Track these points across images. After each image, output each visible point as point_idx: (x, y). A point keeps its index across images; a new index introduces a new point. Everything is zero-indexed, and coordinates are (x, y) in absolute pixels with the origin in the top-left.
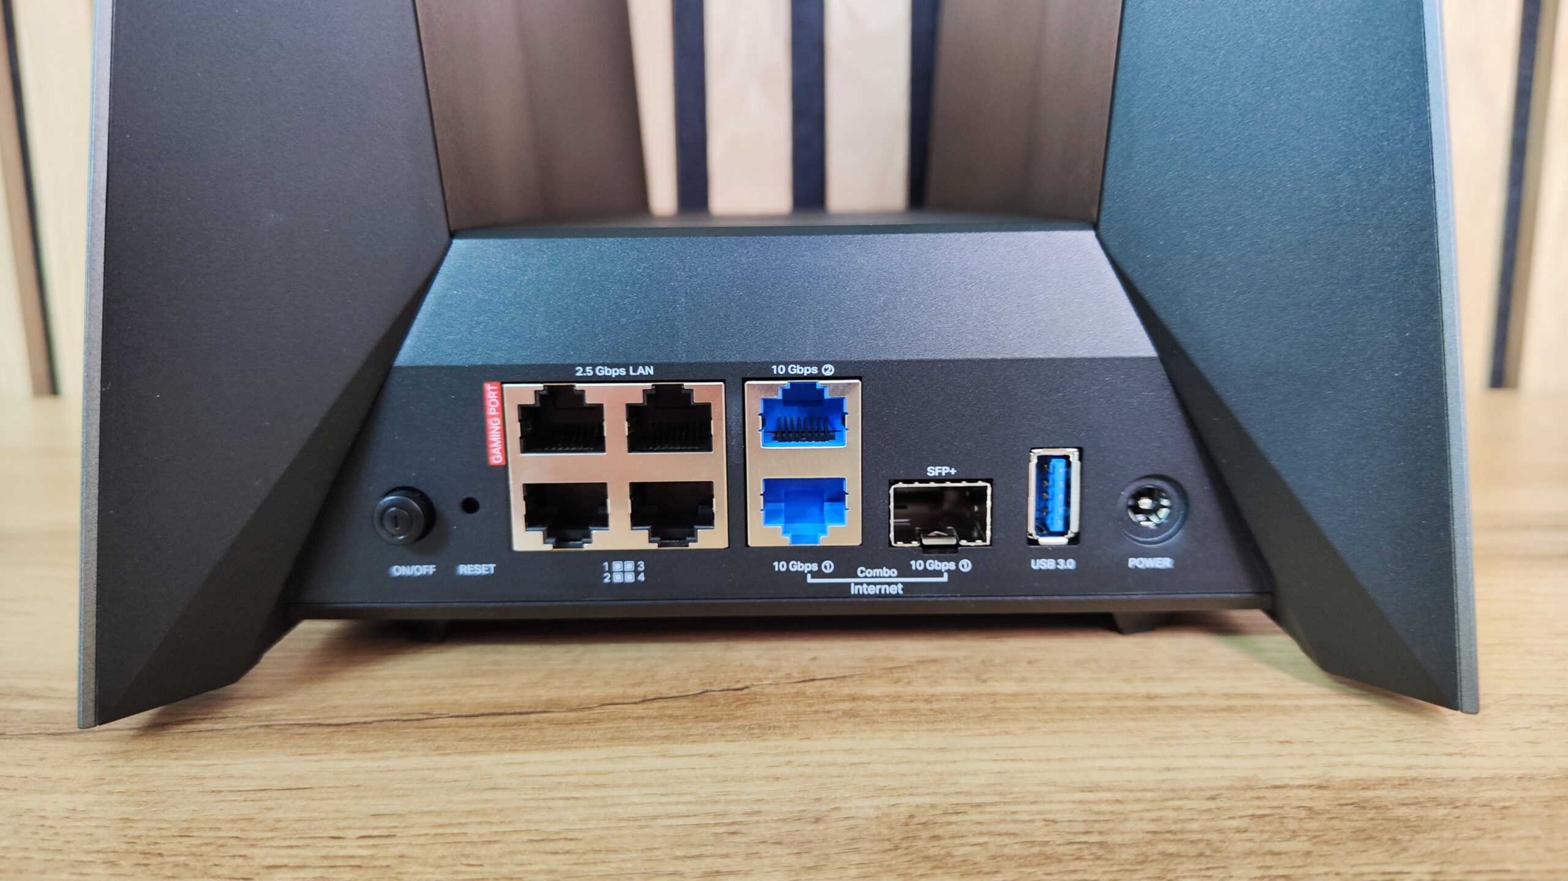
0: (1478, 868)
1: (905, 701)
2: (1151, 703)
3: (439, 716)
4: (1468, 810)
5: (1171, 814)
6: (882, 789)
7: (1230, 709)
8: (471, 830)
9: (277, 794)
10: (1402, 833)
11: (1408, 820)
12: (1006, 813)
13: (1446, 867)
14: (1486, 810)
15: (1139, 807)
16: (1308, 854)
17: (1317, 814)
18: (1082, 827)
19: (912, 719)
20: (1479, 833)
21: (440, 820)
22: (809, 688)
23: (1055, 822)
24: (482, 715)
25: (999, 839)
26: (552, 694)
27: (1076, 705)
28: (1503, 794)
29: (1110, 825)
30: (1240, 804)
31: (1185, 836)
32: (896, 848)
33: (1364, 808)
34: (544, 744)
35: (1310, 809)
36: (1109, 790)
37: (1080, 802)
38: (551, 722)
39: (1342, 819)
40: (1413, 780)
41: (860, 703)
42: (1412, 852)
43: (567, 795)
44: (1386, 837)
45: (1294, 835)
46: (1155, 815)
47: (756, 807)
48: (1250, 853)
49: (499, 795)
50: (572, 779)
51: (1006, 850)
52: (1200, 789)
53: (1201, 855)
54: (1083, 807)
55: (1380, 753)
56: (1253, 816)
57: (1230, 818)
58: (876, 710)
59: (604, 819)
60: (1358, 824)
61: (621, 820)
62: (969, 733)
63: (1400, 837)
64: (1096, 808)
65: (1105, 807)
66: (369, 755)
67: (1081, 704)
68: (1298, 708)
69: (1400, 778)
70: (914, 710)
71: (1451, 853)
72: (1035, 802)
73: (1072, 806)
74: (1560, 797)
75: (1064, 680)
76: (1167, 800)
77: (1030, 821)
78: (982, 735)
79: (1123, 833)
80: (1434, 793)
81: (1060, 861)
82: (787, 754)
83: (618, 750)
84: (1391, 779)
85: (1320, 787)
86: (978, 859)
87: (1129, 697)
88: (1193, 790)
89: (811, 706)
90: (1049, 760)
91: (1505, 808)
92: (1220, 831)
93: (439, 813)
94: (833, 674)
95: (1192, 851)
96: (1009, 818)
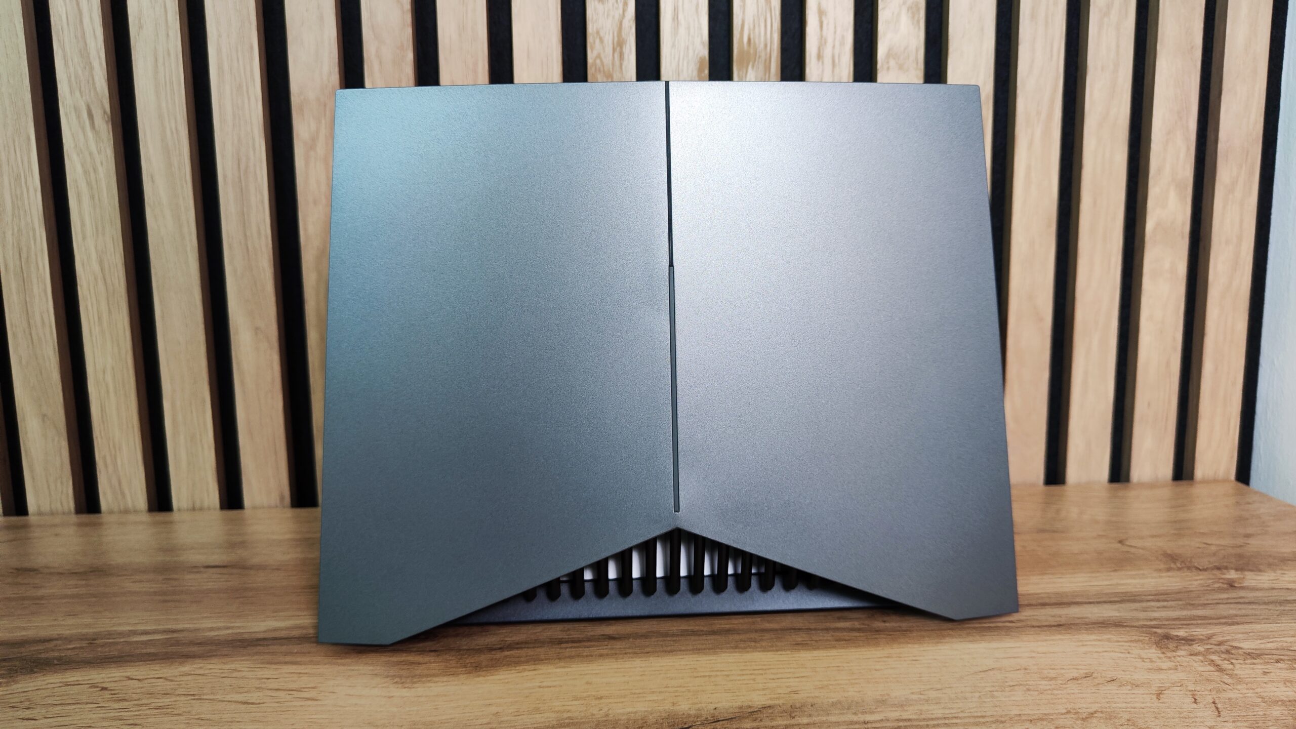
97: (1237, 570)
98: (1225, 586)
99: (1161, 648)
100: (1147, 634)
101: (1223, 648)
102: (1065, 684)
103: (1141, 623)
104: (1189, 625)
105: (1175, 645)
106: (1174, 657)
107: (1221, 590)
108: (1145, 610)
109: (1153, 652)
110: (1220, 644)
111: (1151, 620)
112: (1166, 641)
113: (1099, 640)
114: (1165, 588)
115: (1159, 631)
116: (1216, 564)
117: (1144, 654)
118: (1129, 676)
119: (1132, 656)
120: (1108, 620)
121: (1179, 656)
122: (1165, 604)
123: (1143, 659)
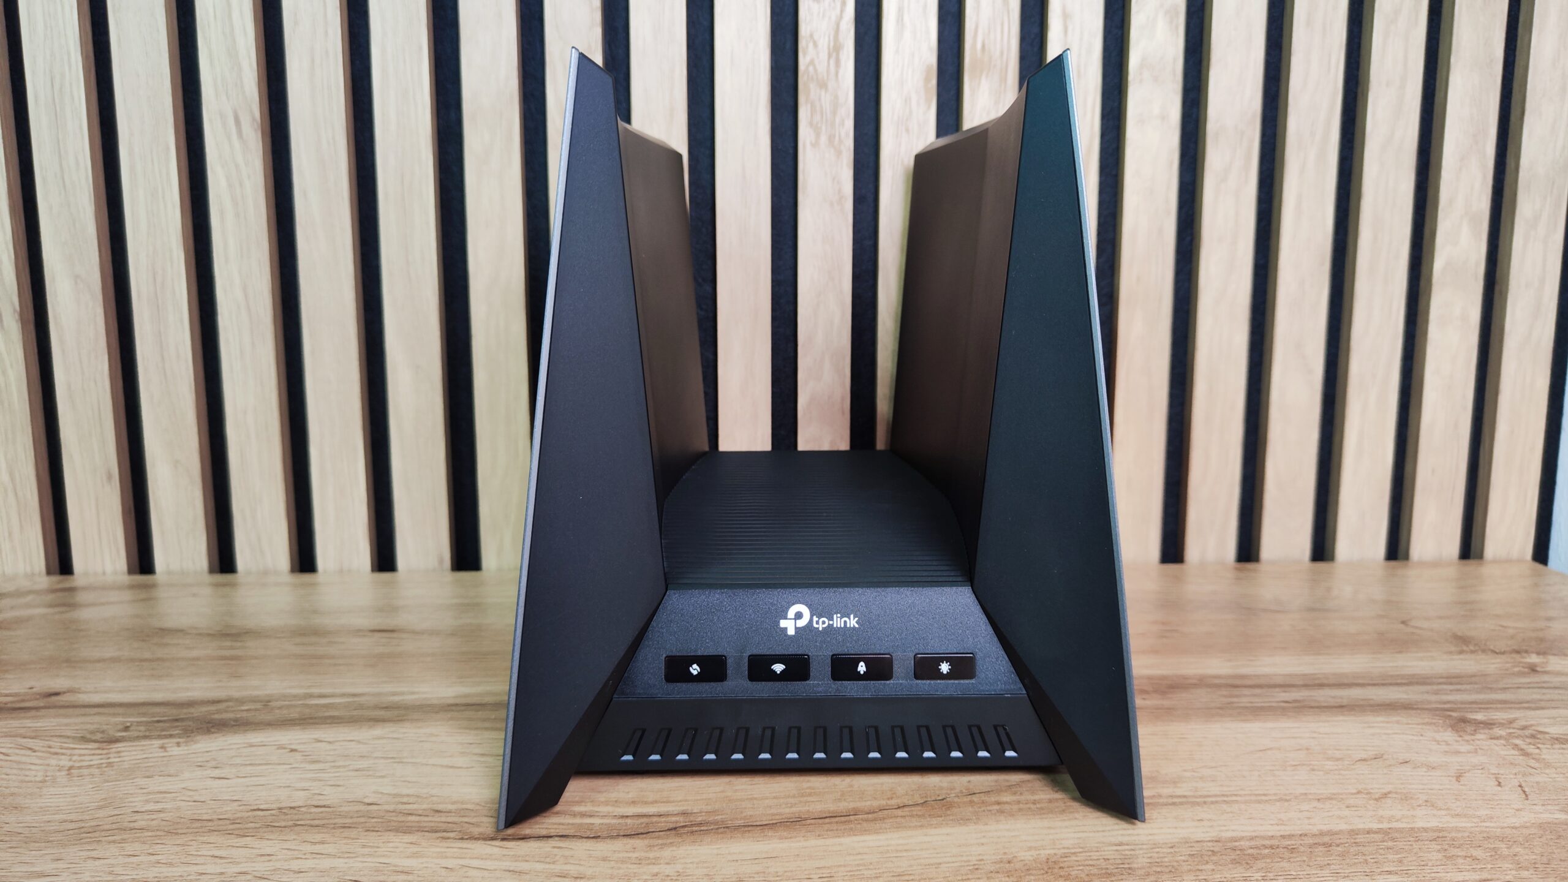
0: (1280, 874)
1: (1022, 804)
4: (1278, 850)
5: (1155, 855)
6: (1030, 847)
7: (1174, 804)
9: (765, 860)
10: (1251, 860)
11: (1253, 855)
12: (1086, 856)
13: (1268, 874)
14: (1286, 849)
15: (1141, 852)
16: (1213, 870)
17: (1216, 853)
19: (1030, 813)
20: (1280, 860)
21: (848, 869)
22: (975, 798)
23: (1108, 859)
25: (1087, 868)
28: (1293, 842)
29: (1131, 860)
30: (1184, 849)
31: (1162, 864)
32: (1047, 873)
33: (1235, 850)
34: (866, 831)
35: (1213, 851)
36: (1127, 845)
37: (1117, 850)
38: (861, 820)
39: (1226, 855)
40: (1256, 837)
41: (1002, 805)
42: (1254, 868)
43: (894, 855)
44: (1244, 862)
45: (1207, 863)
46: (1149, 855)
47: (981, 857)
48: (1190, 871)
49: (864, 856)
50: (892, 848)
53: (1170, 871)
55: (1242, 825)
56: (1190, 855)
57: (1180, 856)
58: (1012, 809)
59: (918, 865)
60: (1233, 857)
61: (925, 865)
62: (1059, 819)
64: (1123, 853)
65: (1127, 852)
66: (790, 840)
68: (1205, 803)
69: (1250, 836)
70: (1029, 808)
72: (1098, 851)
74: (1316, 844)
76: (1153, 848)
77: (1098, 859)
79: (1138, 863)
80: (1264, 842)
81: (1114, 876)
82: (981, 832)
83: (903, 833)
84: (1246, 837)
85: (1216, 841)
86: (1082, 876)
88: (1163, 844)
89: (980, 808)
90: (1098, 831)
91: (1293, 848)
92: (1177, 862)
93: (845, 866)
94: (982, 790)
95: (1167, 870)
96: (1089, 858)
97: (1538, 654)
98: (1526, 670)
99: (1457, 731)
100: (1440, 716)
101: (1527, 732)
102: (1353, 764)
103: (1434, 706)
104: (1487, 708)
105: (1473, 729)
106: (1473, 740)
107: (1521, 674)
108: (1436, 693)
109: (1449, 735)
110: (1524, 728)
111: (1445, 703)
112: (1462, 724)
113: (1388, 722)
114: (1458, 671)
115: (1454, 714)
116: (1515, 647)
117: (1438, 736)
118: (1424, 759)
119: (1426, 738)
120: (1396, 703)
121: (1479, 740)
122: (1459, 687)
123: (1438, 743)
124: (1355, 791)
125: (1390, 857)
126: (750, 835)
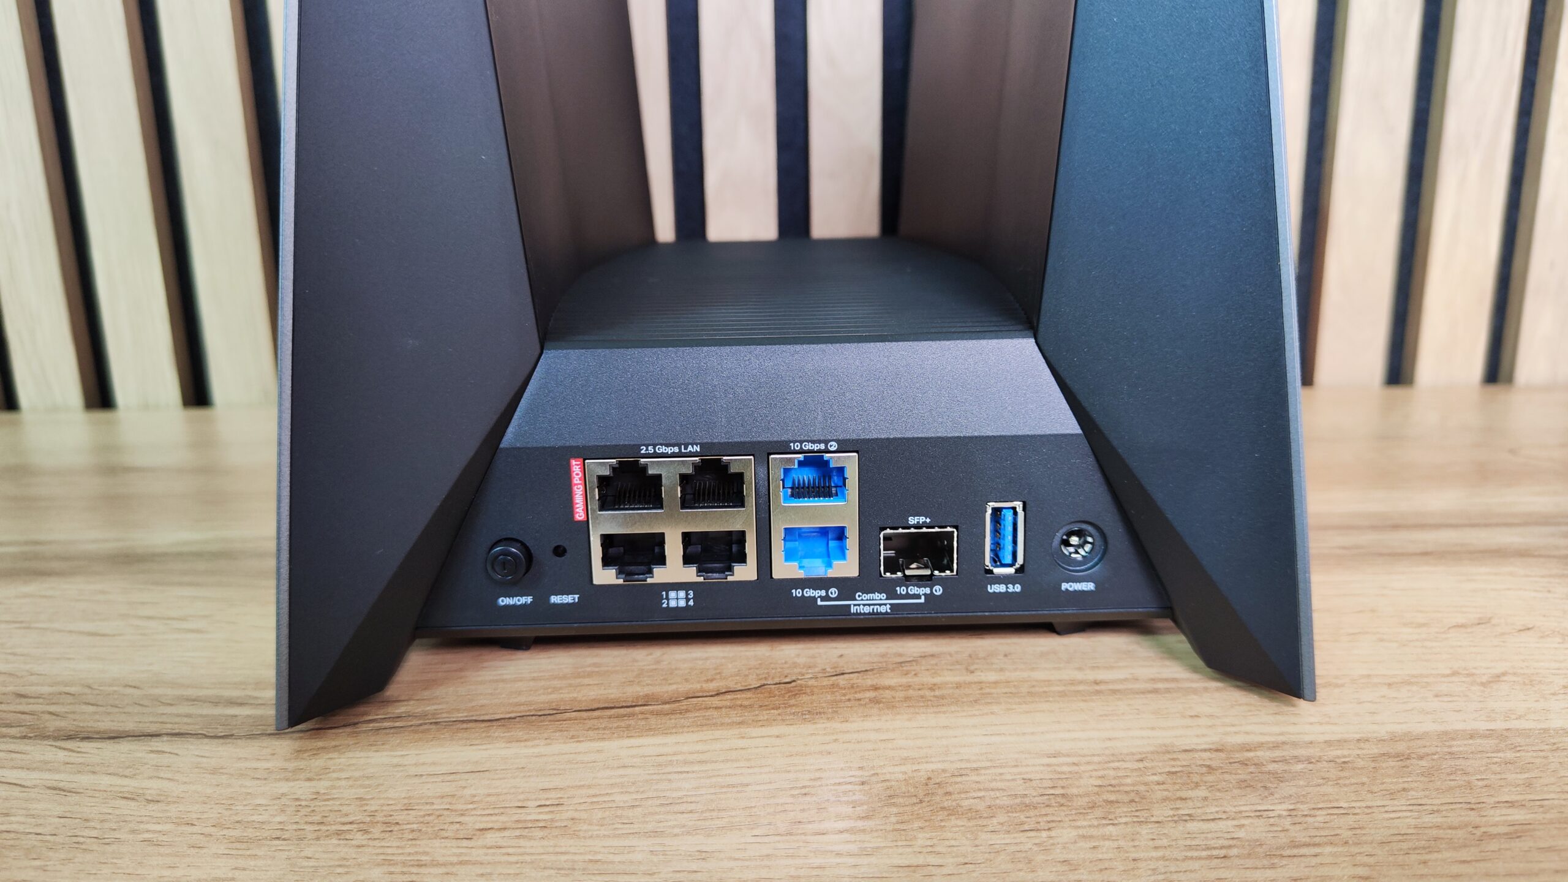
0: (1320, 806)
1: (914, 689)
2: (1097, 688)
3: (565, 711)
4: (1319, 765)
5: (1112, 773)
6: (906, 759)
7: (1155, 691)
8: (618, 798)
9: (466, 776)
10: (1271, 782)
11: (1277, 773)
12: (996, 774)
13: (1299, 806)
14: (1332, 764)
15: (1090, 768)
16: (1206, 799)
17: (1213, 769)
18: (1050, 784)
19: (922, 704)
20: (1321, 781)
21: (591, 792)
22: (841, 681)
23: (1031, 780)
24: (598, 709)
25: (992, 793)
26: (647, 690)
27: (1041, 690)
28: (1346, 752)
29: (1070, 782)
30: (1160, 764)
31: (1121, 788)
32: (921, 802)
33: (1246, 765)
34: (650, 731)
35: (1209, 766)
36: (1068, 756)
37: (1048, 765)
38: (652, 713)
39: (1231, 773)
40: (1284, 743)
41: (881, 692)
42: (1276, 796)
43: (679, 769)
44: (1260, 785)
45: (1197, 785)
46: (1101, 773)
47: (818, 775)
48: (1165, 799)
49: (629, 771)
50: (679, 757)
51: (998, 801)
52: (1133, 754)
53: (1132, 801)
54: (1049, 769)
56: (1170, 773)
57: (1153, 774)
58: (894, 698)
59: (711, 787)
60: (1242, 777)
61: (723, 787)
62: (965, 714)
63: (1269, 785)
64: (1059, 769)
65: (1065, 769)
66: (523, 744)
67: (1045, 689)
69: (1273, 742)
70: (922, 697)
71: (1303, 795)
72: (1016, 766)
73: (1042, 768)
74: (1384, 754)
75: (1033, 669)
76: (1109, 762)
77: (1013, 780)
78: (975, 715)
79: (1078, 787)
80: (1296, 753)
82: (833, 734)
83: (708, 734)
84: (1268, 743)
85: (1217, 750)
86: (979, 808)
87: (1081, 682)
88: (1127, 755)
89: (844, 695)
90: (1024, 734)
91: (1344, 762)
92: (1146, 784)
93: (589, 787)
94: (857, 668)
95: (1126, 798)
96: (998, 778)
113: (1496, 574)
118: (1556, 624)
119: (1556, 595)
120: (1506, 548)
124: (1448, 672)
125: (1511, 777)
126: (465, 735)
